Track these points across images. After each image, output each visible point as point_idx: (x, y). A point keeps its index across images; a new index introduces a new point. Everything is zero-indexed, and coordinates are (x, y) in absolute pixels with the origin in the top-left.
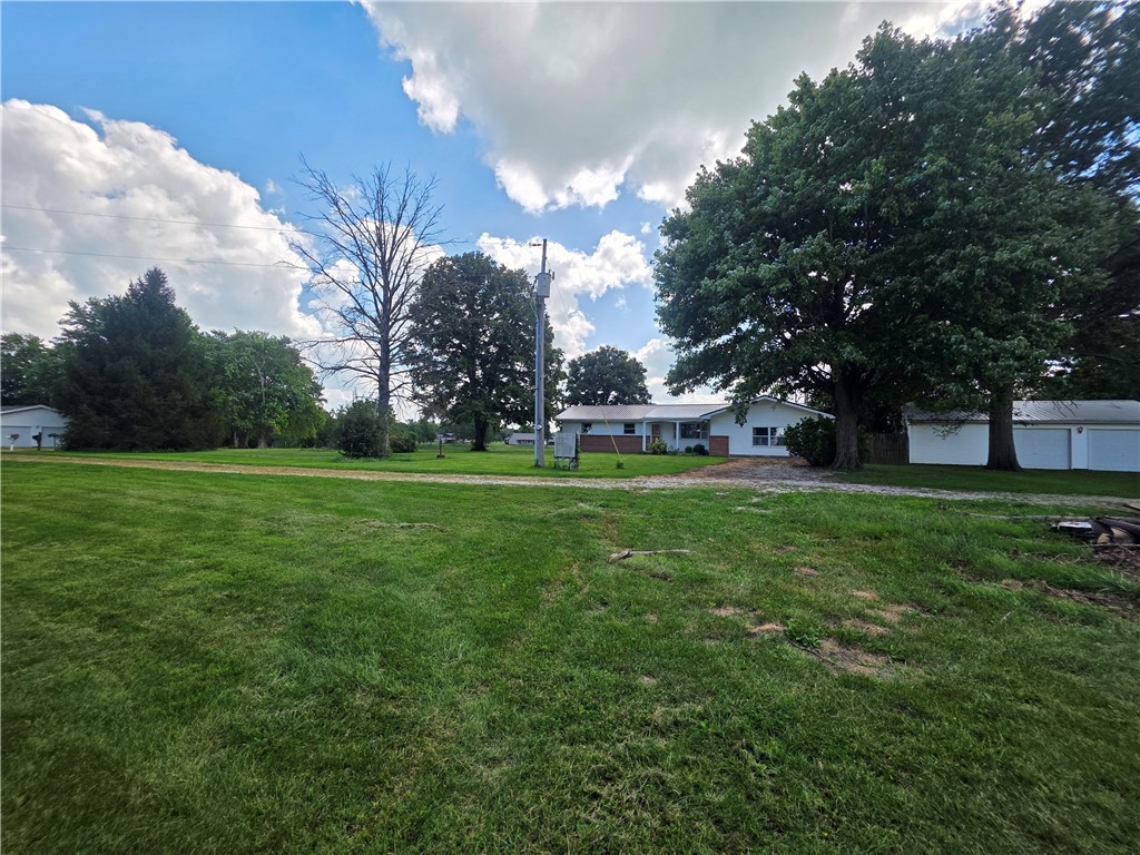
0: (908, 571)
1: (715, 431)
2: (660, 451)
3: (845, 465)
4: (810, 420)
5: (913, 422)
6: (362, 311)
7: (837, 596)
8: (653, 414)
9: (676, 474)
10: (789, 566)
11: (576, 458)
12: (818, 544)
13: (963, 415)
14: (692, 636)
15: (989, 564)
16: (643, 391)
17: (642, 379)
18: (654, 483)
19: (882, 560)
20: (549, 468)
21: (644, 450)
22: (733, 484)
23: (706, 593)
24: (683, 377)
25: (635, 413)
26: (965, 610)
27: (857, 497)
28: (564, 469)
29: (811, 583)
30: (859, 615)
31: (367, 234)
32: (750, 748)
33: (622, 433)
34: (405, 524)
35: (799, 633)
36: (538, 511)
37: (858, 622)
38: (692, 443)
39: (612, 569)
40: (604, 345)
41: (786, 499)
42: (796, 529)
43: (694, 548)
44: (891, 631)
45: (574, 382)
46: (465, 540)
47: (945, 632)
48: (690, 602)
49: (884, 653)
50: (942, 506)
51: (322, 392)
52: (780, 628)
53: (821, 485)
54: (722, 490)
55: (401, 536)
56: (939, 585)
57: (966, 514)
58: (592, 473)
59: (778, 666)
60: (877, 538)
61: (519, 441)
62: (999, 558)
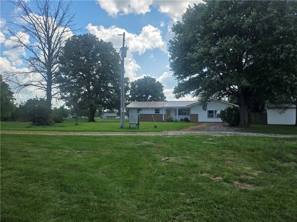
0: (262, 161)
1: (192, 112)
2: (170, 120)
3: (243, 125)
4: (230, 108)
5: (269, 108)
6: (38, 59)
7: (239, 169)
8: (167, 105)
9: (179, 129)
10: (223, 160)
11: (138, 124)
12: (233, 154)
13: (287, 105)
14: (194, 182)
15: (287, 158)
16: (162, 96)
17: (162, 90)
18: (171, 133)
19: (254, 158)
20: (127, 128)
21: (164, 120)
22: (201, 133)
23: (197, 170)
24: (180, 90)
25: (159, 105)
26: (278, 171)
27: (247, 137)
28: (133, 128)
29: (231, 165)
30: (246, 174)
31: (40, 25)
32: (215, 207)
33: (154, 113)
34: (79, 151)
35: (227, 180)
36: (130, 145)
37: (245, 176)
38: (183, 117)
39: (163, 164)
40: (146, 76)
41: (222, 138)
42: (225, 149)
43: (191, 156)
44: (255, 178)
45: (133, 91)
46: (105, 156)
47: (271, 177)
48: (192, 172)
49: (253, 184)
50: (275, 139)
51: (13, 95)
52: (221, 178)
53: (234, 133)
54: (198, 136)
55: (79, 156)
56: (271, 165)
57: (283, 142)
58: (145, 130)
59: (221, 188)
60: (253, 151)
61: (107, 117)
62: (291, 156)
